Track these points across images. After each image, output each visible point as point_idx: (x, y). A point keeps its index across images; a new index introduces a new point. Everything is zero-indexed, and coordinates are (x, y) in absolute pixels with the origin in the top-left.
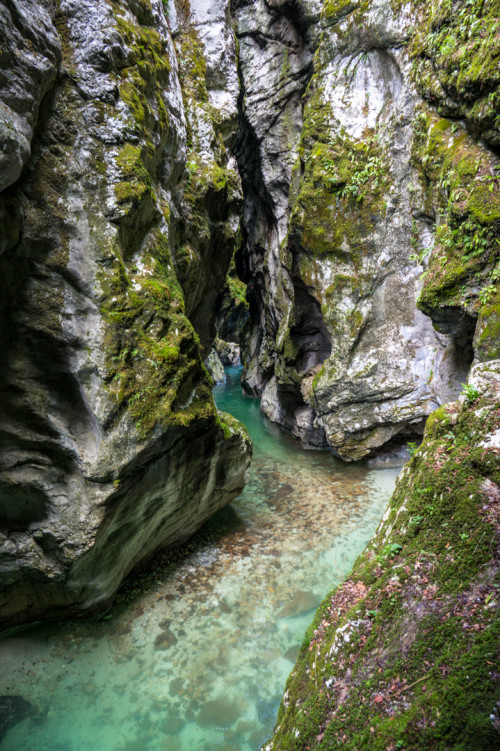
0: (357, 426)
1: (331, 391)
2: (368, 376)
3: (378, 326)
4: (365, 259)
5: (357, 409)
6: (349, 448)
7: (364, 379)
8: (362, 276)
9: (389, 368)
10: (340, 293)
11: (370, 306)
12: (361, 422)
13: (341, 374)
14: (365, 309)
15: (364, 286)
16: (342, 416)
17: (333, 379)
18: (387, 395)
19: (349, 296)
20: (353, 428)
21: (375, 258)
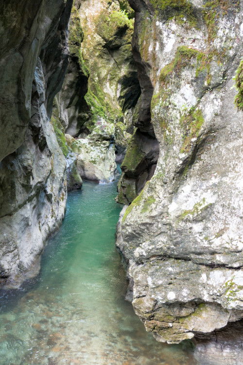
0: (172, 296)
1: (142, 231)
2: (196, 221)
3: (228, 140)
4: (223, 23)
5: (177, 270)
6: (159, 324)
7: (189, 225)
8: (214, 52)
9: (231, 213)
10: (178, 76)
11: (218, 103)
12: (178, 291)
13: (160, 208)
14: (210, 108)
15: (216, 68)
16: (152, 274)
17: (147, 213)
18: (220, 259)
19: (191, 83)
20: (165, 297)
21: (237, 21)
